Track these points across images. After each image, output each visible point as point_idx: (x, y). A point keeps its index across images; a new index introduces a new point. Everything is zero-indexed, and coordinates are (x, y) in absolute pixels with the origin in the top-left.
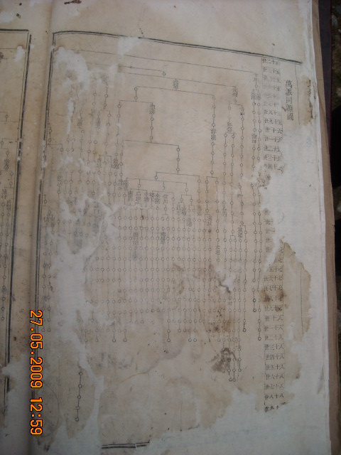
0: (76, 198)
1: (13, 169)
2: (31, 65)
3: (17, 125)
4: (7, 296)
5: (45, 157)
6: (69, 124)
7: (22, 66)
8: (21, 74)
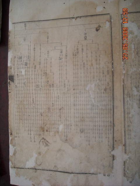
0: (139, 85)
1: (111, 74)
2: (113, 29)
3: (110, 55)
4: (112, 125)
5: (124, 69)
6: (133, 54)
7: (109, 30)
8: (109, 33)
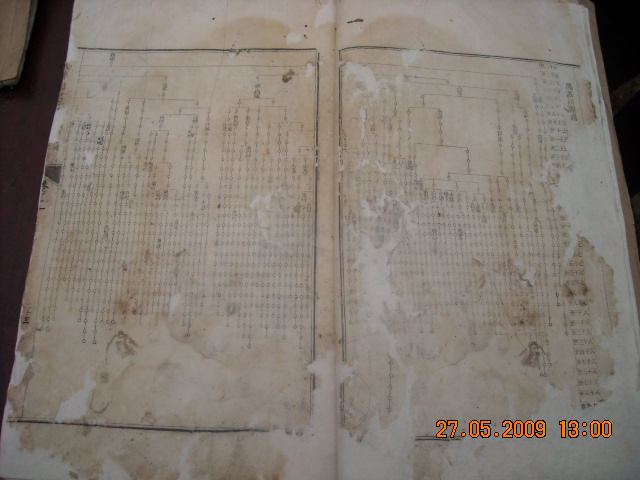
0: (375, 197)
1: (311, 174)
2: (321, 80)
3: (313, 134)
4: (311, 294)
5: (342, 161)
6: (363, 129)
7: (313, 81)
8: (314, 88)
